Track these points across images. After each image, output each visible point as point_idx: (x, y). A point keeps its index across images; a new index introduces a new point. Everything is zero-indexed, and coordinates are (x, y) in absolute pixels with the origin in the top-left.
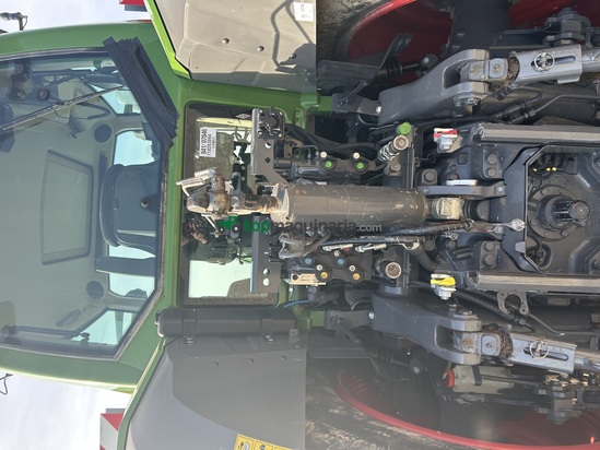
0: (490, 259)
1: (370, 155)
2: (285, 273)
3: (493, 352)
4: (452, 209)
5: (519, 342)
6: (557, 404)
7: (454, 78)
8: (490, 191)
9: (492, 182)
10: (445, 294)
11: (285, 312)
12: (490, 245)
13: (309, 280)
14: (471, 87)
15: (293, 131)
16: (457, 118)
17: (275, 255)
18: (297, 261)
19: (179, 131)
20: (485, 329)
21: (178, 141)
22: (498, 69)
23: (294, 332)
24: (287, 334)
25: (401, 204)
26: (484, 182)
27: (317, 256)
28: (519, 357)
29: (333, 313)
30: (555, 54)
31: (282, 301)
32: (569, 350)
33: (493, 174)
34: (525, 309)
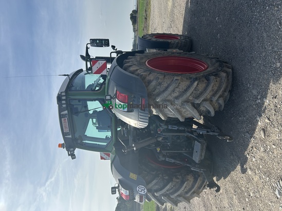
20: (163, 157)
28: (167, 160)
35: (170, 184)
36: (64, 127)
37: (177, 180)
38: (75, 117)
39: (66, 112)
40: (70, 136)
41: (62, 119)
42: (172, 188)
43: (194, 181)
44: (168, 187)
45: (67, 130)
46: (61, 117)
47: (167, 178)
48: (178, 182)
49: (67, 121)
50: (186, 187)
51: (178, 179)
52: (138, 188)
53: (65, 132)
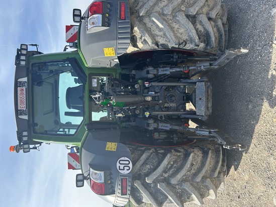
0: (157, 109)
1: (133, 86)
2: (115, 114)
3: (156, 127)
4: (149, 99)
5: (160, 124)
6: (174, 139)
7: (148, 72)
8: (157, 95)
9: (158, 92)
10: (147, 116)
11: (116, 123)
12: (157, 106)
13: (120, 115)
14: (150, 75)
15: (116, 79)
16: (149, 80)
17: (112, 110)
18: (118, 111)
19: (87, 81)
20: (154, 122)
21: (87, 83)
22: (155, 72)
23: (118, 127)
24: (116, 128)
25: (138, 99)
26: (156, 93)
27: (122, 110)
28: (160, 127)
29: (127, 123)
30: (165, 69)
31: (115, 120)
32: (168, 125)
33: (157, 91)
34: (164, 118)
35: (169, 155)
36: (19, 101)
37: (178, 154)
38: (36, 87)
39: (25, 79)
40: (26, 117)
41: (19, 88)
42: (172, 165)
43: (203, 157)
44: (165, 162)
45: (22, 106)
46: (17, 84)
47: (162, 151)
48: (179, 156)
49: (25, 92)
50: (192, 165)
51: (179, 152)
52: (118, 164)
53: (19, 108)
